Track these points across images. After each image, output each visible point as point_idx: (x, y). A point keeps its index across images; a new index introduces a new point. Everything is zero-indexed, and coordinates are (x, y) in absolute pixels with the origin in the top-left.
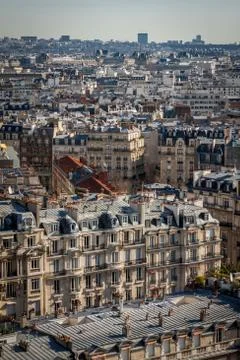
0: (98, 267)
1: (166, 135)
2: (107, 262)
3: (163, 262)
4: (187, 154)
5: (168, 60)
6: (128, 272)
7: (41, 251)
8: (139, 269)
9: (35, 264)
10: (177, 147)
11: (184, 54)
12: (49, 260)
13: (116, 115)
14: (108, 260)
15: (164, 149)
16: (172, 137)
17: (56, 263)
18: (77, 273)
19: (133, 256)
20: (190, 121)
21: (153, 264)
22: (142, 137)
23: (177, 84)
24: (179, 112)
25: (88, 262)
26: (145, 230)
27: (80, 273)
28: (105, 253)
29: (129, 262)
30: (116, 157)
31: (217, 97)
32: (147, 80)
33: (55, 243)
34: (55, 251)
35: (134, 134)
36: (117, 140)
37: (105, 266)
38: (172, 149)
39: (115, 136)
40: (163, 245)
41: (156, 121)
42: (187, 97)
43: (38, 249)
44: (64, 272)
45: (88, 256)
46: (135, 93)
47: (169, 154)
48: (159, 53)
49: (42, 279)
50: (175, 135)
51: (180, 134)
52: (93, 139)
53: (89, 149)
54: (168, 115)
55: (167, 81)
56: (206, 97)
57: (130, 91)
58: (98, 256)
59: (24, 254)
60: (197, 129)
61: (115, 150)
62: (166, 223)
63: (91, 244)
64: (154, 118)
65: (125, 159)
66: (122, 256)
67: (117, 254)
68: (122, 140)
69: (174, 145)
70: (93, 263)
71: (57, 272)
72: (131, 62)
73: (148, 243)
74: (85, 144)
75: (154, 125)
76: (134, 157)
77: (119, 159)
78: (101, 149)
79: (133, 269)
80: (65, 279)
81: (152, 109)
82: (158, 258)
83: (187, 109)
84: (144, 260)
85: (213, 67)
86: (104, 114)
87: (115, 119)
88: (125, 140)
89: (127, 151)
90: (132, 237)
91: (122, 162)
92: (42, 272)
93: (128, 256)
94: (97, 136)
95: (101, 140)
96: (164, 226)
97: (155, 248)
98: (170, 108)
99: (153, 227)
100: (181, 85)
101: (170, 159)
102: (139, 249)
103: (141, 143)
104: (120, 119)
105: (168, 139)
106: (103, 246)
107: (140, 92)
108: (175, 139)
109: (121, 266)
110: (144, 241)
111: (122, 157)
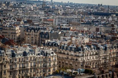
0: (23, 68)
1: (28, 29)
2: (25, 66)
3: (41, 67)
4: (35, 35)
5: (17, 5)
8: (34, 68)
9: (5, 66)
10: (31, 33)
11: (22, 3)
12: (9, 65)
13: (9, 22)
14: (26, 65)
15: (27, 33)
16: (30, 29)
17: (11, 66)
18: (17, 69)
19: (33, 65)
20: (33, 25)
21: (38, 67)
22: (20, 29)
23: (23, 13)
24: (29, 22)
25: (20, 66)
26: (36, 57)
27: (18, 69)
28: (25, 63)
29: (31, 66)
30: (11, 35)
31: (39, 18)
32: (13, 11)
33: (11, 60)
34: (11, 62)
35: (17, 28)
36: (12, 30)
37: (25, 67)
38: (30, 33)
39: (11, 28)
40: (41, 61)
41: (22, 24)
42: (30, 17)
43: (6, 62)
44: (13, 69)
45: (20, 64)
46: (10, 15)
47: (29, 35)
48: (13, 2)
49: (7, 71)
50: (31, 29)
52: (4, 29)
54: (25, 22)
55: (19, 11)
56: (36, 17)
57: (8, 14)
58: (23, 64)
59: (2, 63)
60: (38, 27)
61: (12, 33)
62: (42, 55)
63: (21, 61)
64: (21, 23)
65: (15, 36)
67: (28, 64)
68: (14, 30)
70: (21, 66)
71: (11, 69)
72: (4, 5)
73: (37, 61)
74: (2, 31)
75: (22, 25)
76: (18, 35)
77: (12, 36)
78: (7, 33)
79: (32, 68)
80: (13, 71)
81: (20, 21)
82: (39, 65)
83: (31, 21)
84: (36, 66)
85: (32, 8)
86: (5, 21)
88: (15, 30)
89: (15, 33)
90: (32, 59)
91: (13, 37)
92: (7, 69)
93: (31, 64)
94: (6, 28)
95: (7, 29)
96: (41, 56)
97: (39, 62)
98: (26, 20)
99: (38, 56)
101: (29, 36)
102: (34, 62)
103: (19, 31)
105: (29, 30)
106: (24, 61)
109: (29, 68)
110: (36, 60)
111: (14, 35)
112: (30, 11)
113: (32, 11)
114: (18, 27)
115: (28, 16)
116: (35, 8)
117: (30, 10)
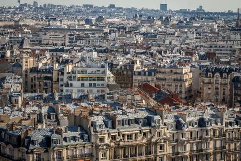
0: (198, 151)
1: (208, 71)
2: (203, 148)
3: (235, 149)
4: (222, 84)
5: (185, 22)
6: (215, 154)
7: (165, 140)
8: (221, 153)
9: (162, 147)
10: (215, 79)
11: (194, 18)
12: (169, 146)
13: (168, 57)
14: (204, 146)
15: (207, 80)
16: (212, 72)
17: (173, 147)
18: (186, 154)
19: (218, 145)
20: (218, 62)
21: (229, 150)
22: (191, 72)
23: (197, 38)
24: (209, 56)
25: (192, 147)
26: (225, 129)
27: (187, 154)
28: (202, 142)
29: (215, 149)
30: (174, 85)
31: (231, 47)
32: (176, 34)
33: (173, 135)
34: (173, 140)
35: (186, 69)
36: (176, 73)
37: (202, 150)
38: (212, 80)
39: (174, 70)
40: (236, 138)
41: (195, 61)
42: (211, 47)
43: (164, 139)
44: (178, 154)
45: (192, 144)
46: (170, 43)
47: (210, 83)
48: (176, 17)
49: (165, 157)
50: (214, 71)
51: (217, 70)
52: (160, 72)
53: (157, 79)
54: (202, 58)
55: (190, 35)
56: (223, 47)
57: (167, 42)
58: (198, 143)
59: (156, 141)
60: (228, 67)
61: (174, 80)
62: (237, 124)
63: (194, 136)
64: (194, 60)
65: (181, 86)
66: (212, 144)
67: (209, 143)
68: (179, 74)
69: (213, 77)
70: (195, 148)
71: (173, 154)
72: (159, 22)
73: (227, 137)
74: (155, 76)
75: (196, 64)
76: (187, 84)
77: (176, 86)
78: (165, 79)
79: (218, 153)
80: (178, 157)
81: (191, 54)
82: (232, 146)
83: (214, 54)
84: (225, 148)
85: (216, 27)
86: (160, 57)
87: (168, 60)
88: (181, 73)
89: (182, 80)
90: (218, 133)
91: (179, 87)
92: (165, 153)
93: (215, 145)
94: (163, 70)
95: (165, 73)
96: (236, 127)
97: (232, 140)
98: (203, 53)
99: (230, 127)
100: (199, 38)
101: (210, 86)
102: (221, 141)
103: (191, 75)
104: (172, 60)
105: (209, 73)
106: (201, 138)
107: (174, 43)
108: (214, 73)
109: (211, 151)
110: (224, 135)
111: (179, 85)
112: (211, 33)
113: (215, 33)
114: (187, 66)
115: (207, 46)
116: (222, 27)
117: (212, 31)
